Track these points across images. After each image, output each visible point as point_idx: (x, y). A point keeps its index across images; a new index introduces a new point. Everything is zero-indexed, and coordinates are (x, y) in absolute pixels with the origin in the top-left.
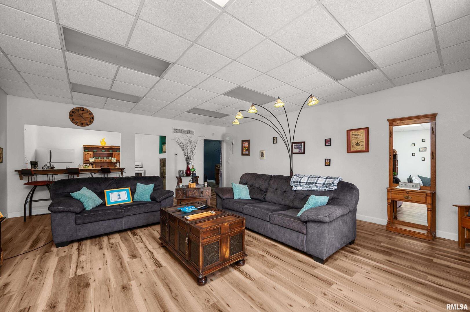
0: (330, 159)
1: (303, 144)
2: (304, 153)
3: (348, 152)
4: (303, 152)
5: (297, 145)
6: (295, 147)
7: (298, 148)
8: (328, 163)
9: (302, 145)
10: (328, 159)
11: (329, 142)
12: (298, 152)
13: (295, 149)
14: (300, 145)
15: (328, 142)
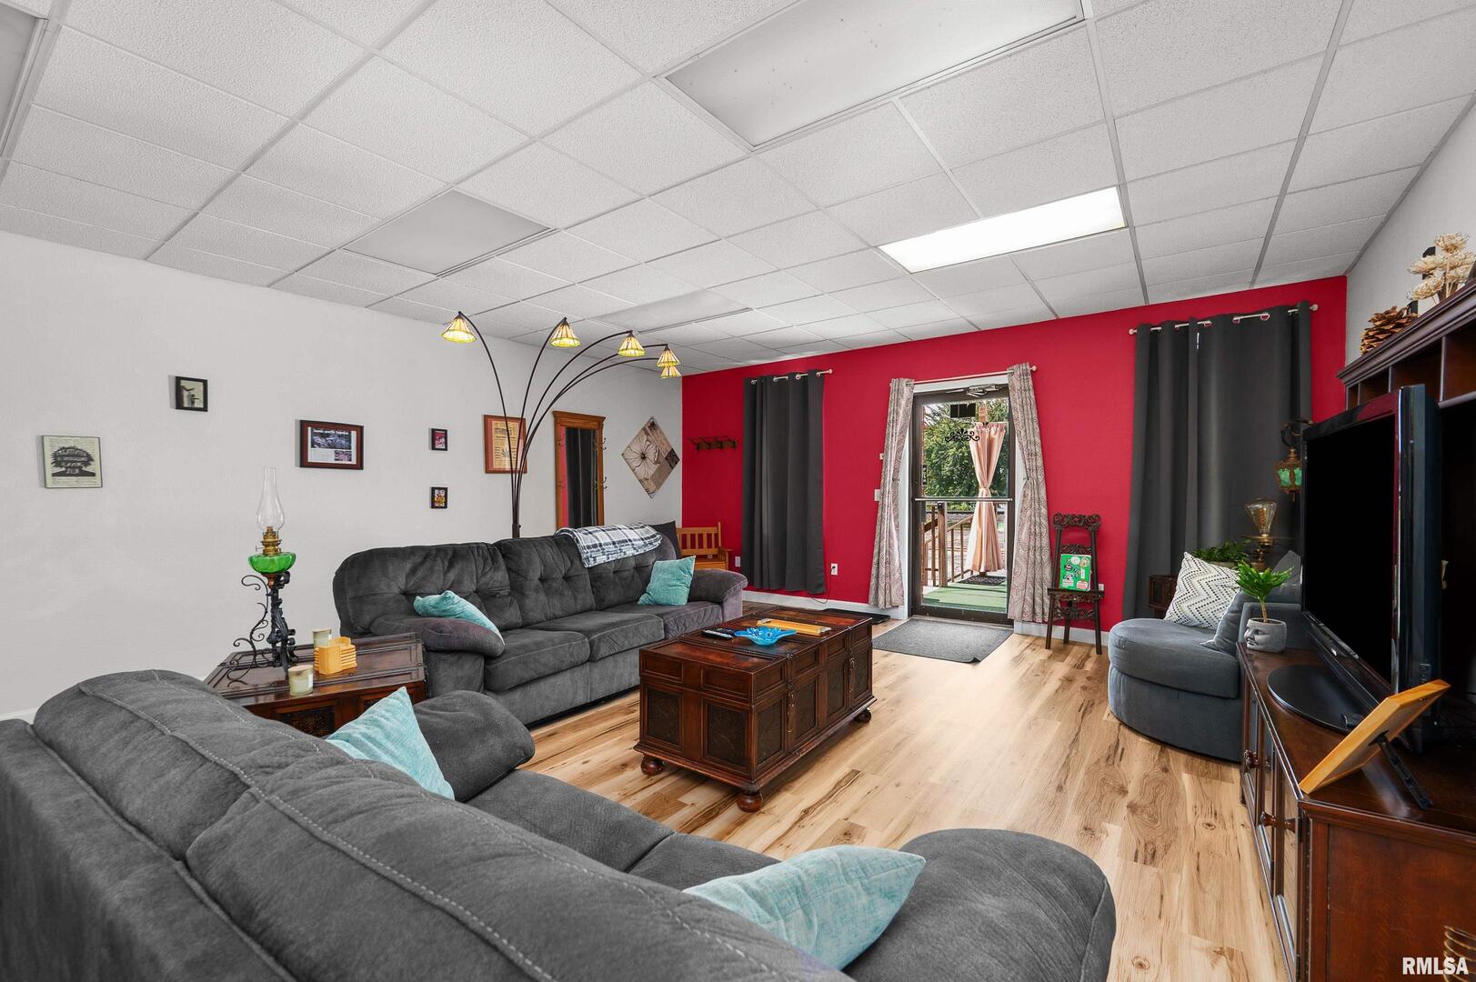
0: (446, 489)
1: (354, 434)
2: (359, 466)
3: (487, 471)
4: (354, 462)
5: (328, 435)
6: (318, 439)
7: (330, 446)
8: (438, 498)
9: (349, 439)
10: (440, 489)
11: (443, 440)
12: (332, 460)
13: (317, 449)
14: (339, 436)
15: (438, 438)
